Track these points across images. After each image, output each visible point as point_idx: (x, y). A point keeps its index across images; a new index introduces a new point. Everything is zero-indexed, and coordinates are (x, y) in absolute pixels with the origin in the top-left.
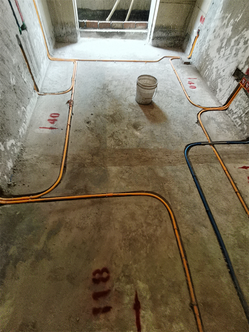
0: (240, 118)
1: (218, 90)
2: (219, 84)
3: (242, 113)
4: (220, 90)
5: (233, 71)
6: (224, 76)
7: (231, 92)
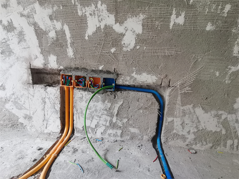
0: (113, 126)
1: (21, 120)
2: (15, 111)
3: (109, 118)
4: (28, 118)
5: (27, 77)
6: (13, 94)
7: (58, 107)
